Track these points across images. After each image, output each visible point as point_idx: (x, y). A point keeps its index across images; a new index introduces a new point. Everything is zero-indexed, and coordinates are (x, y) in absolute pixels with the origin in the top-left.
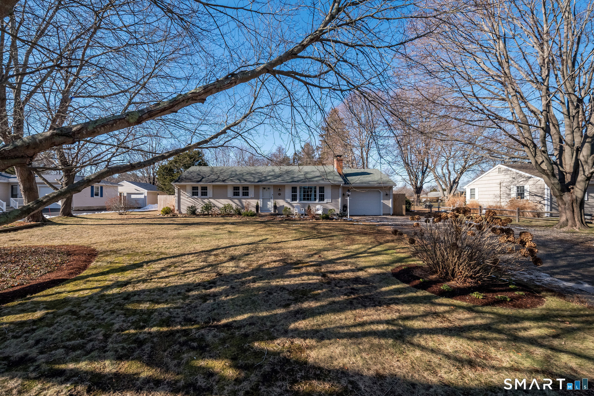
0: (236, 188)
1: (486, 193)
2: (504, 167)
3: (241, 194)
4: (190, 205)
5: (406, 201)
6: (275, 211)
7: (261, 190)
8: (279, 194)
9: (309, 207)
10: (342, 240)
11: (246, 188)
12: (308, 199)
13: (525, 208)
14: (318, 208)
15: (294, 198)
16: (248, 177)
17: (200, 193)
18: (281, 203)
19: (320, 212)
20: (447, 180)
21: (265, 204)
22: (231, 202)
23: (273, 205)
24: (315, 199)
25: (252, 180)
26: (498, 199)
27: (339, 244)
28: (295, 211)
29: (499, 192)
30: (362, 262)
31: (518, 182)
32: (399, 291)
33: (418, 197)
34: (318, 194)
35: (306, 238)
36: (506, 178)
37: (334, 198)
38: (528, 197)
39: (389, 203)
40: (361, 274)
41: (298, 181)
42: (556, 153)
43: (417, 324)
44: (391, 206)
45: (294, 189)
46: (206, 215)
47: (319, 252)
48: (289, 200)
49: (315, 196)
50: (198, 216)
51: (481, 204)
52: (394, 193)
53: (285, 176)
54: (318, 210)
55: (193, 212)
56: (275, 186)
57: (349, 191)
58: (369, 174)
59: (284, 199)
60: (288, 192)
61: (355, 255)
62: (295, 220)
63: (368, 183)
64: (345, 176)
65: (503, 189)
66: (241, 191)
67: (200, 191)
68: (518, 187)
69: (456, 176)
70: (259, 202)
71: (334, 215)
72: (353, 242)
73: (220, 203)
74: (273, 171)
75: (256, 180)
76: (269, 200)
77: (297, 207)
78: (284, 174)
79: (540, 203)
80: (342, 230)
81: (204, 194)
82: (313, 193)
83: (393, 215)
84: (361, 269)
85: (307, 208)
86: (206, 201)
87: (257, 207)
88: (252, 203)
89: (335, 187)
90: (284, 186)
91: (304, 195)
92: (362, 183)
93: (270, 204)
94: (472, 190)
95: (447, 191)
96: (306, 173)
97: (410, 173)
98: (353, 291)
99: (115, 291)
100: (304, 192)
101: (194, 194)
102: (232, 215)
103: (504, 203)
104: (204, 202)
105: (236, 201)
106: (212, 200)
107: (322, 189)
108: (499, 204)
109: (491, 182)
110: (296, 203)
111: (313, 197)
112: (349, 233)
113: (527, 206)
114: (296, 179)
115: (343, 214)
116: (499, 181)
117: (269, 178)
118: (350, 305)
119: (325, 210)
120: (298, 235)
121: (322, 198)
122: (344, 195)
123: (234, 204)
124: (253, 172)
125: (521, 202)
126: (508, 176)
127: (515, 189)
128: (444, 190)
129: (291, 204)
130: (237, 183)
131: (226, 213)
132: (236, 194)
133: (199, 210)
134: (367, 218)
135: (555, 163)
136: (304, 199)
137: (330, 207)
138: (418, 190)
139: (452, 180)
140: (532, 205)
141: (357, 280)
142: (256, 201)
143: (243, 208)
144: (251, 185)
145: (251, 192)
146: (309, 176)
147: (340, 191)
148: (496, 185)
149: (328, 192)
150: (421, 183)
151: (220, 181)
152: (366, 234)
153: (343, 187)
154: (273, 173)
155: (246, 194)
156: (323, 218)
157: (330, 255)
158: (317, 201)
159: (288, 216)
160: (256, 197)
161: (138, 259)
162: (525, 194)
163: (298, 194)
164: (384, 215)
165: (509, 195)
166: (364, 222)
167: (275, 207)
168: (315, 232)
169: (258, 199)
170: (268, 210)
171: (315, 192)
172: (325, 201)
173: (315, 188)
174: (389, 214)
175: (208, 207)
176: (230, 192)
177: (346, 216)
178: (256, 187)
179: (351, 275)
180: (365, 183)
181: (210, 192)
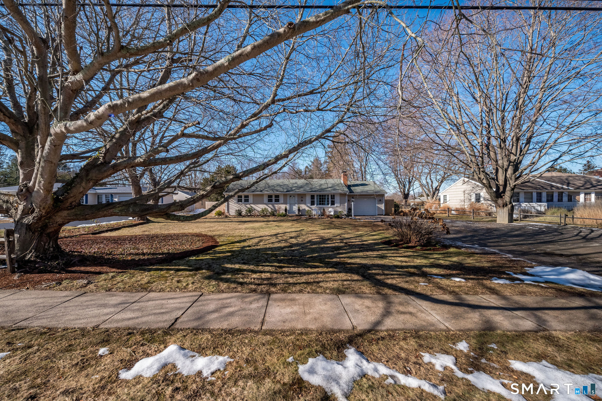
0: (270, 196)
1: (455, 198)
2: (466, 179)
3: (274, 200)
4: (237, 209)
5: (395, 205)
6: (299, 213)
7: (288, 198)
8: (302, 201)
9: (324, 210)
10: (351, 230)
11: (277, 196)
12: (323, 204)
13: (480, 209)
14: (330, 210)
15: (313, 203)
16: (278, 188)
17: (243, 200)
18: (303, 207)
19: (332, 213)
20: (430, 188)
21: (291, 208)
22: (267, 207)
23: (297, 208)
24: (328, 204)
25: (282, 190)
26: (463, 203)
27: (350, 231)
28: (314, 213)
29: (463, 198)
30: (364, 238)
31: (476, 191)
32: (384, 247)
33: (406, 201)
34: (330, 200)
35: (328, 229)
36: (467, 187)
37: (342, 203)
38: (483, 202)
39: (382, 206)
40: (364, 242)
41: (315, 191)
42: (494, 171)
43: (388, 255)
44: (383, 208)
45: (312, 197)
46: (249, 216)
47: (339, 235)
48: (309, 205)
49: (328, 201)
50: (243, 216)
51: (451, 206)
52: (385, 199)
53: (306, 187)
54: (330, 212)
55: (239, 214)
56: (299, 195)
57: (353, 198)
58: (367, 185)
59: (305, 204)
60: (308, 199)
61: (361, 236)
62: (315, 219)
63: (367, 191)
64: (349, 187)
65: (466, 195)
66: (274, 198)
67: (243, 199)
68: (476, 194)
69: (437, 184)
70: (287, 207)
71: (343, 215)
72: (358, 230)
73: (259, 207)
74: (296, 183)
75: (285, 191)
76: (294, 204)
77: (315, 210)
78: (305, 185)
79: (491, 205)
80: (350, 224)
81: (247, 201)
82: (326, 200)
83: (385, 215)
84: (365, 241)
85: (322, 211)
86: (248, 206)
87: (286, 210)
88: (282, 207)
89: (342, 195)
90: (305, 195)
91: (320, 201)
92: (362, 192)
93: (295, 208)
94: (445, 196)
95: (431, 196)
96: (321, 185)
97: (399, 182)
98: (362, 248)
99: (248, 248)
100: (320, 199)
101: (240, 201)
102: (269, 216)
103: (466, 206)
104: (247, 207)
105: (270, 206)
106: (252, 205)
107: (333, 197)
108: (463, 207)
109: (457, 190)
110: (314, 207)
111: (326, 203)
112: (355, 226)
113: (482, 208)
114: (314, 190)
115: (349, 214)
116: (463, 190)
117: (294, 188)
118: (361, 251)
119: (335, 212)
120: (322, 227)
121: (333, 203)
122: (349, 201)
123: (269, 208)
124: (281, 184)
125: (478, 205)
126: (469, 186)
127: (474, 195)
128: (428, 195)
129: (310, 208)
130: (271, 192)
131: (264, 215)
132: (270, 201)
133: (244, 213)
134: (366, 217)
135: (493, 179)
136: (320, 204)
137: (340, 210)
138: (406, 196)
139: (434, 188)
140: (485, 206)
141: (363, 244)
142: (285, 205)
143: (276, 211)
144: (281, 194)
145: (281, 199)
146: (323, 187)
147: (346, 198)
148: (461, 193)
149: (337, 199)
150: (408, 190)
151: (258, 191)
152: (366, 227)
153: (349, 195)
154: (296, 185)
155: (277, 201)
156: (335, 217)
157: (346, 236)
158: (329, 205)
159: (310, 216)
160: (285, 203)
161: (243, 238)
162: (481, 199)
163: (315, 200)
164: (378, 215)
165: (470, 200)
166: (364, 220)
167: (299, 210)
168: (333, 226)
169: (286, 204)
170: (294, 212)
171: (328, 199)
172: (336, 205)
173: (328, 195)
174: (382, 215)
175: (250, 211)
176: (266, 199)
177: (351, 216)
178: (285, 195)
179: (359, 243)
180: (365, 192)
181: (251, 199)
